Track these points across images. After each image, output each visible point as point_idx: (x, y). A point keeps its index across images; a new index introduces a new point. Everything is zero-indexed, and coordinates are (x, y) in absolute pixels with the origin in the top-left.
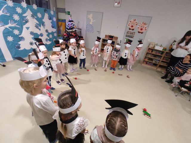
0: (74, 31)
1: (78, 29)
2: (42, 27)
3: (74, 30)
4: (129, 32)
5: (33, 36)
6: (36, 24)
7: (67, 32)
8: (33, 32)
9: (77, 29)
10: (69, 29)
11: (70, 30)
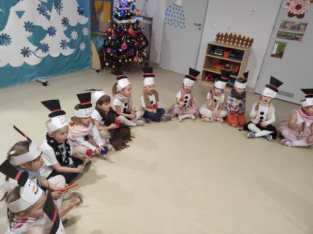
0: (133, 24)
1: (145, 18)
2: (54, 13)
3: (133, 21)
4: (287, 25)
5: (31, 33)
6: (40, 3)
7: (117, 25)
8: (32, 23)
9: (141, 19)
10: (120, 19)
11: (124, 21)
